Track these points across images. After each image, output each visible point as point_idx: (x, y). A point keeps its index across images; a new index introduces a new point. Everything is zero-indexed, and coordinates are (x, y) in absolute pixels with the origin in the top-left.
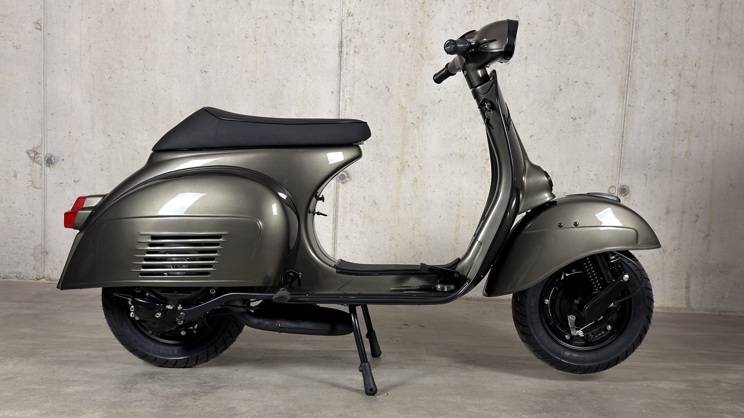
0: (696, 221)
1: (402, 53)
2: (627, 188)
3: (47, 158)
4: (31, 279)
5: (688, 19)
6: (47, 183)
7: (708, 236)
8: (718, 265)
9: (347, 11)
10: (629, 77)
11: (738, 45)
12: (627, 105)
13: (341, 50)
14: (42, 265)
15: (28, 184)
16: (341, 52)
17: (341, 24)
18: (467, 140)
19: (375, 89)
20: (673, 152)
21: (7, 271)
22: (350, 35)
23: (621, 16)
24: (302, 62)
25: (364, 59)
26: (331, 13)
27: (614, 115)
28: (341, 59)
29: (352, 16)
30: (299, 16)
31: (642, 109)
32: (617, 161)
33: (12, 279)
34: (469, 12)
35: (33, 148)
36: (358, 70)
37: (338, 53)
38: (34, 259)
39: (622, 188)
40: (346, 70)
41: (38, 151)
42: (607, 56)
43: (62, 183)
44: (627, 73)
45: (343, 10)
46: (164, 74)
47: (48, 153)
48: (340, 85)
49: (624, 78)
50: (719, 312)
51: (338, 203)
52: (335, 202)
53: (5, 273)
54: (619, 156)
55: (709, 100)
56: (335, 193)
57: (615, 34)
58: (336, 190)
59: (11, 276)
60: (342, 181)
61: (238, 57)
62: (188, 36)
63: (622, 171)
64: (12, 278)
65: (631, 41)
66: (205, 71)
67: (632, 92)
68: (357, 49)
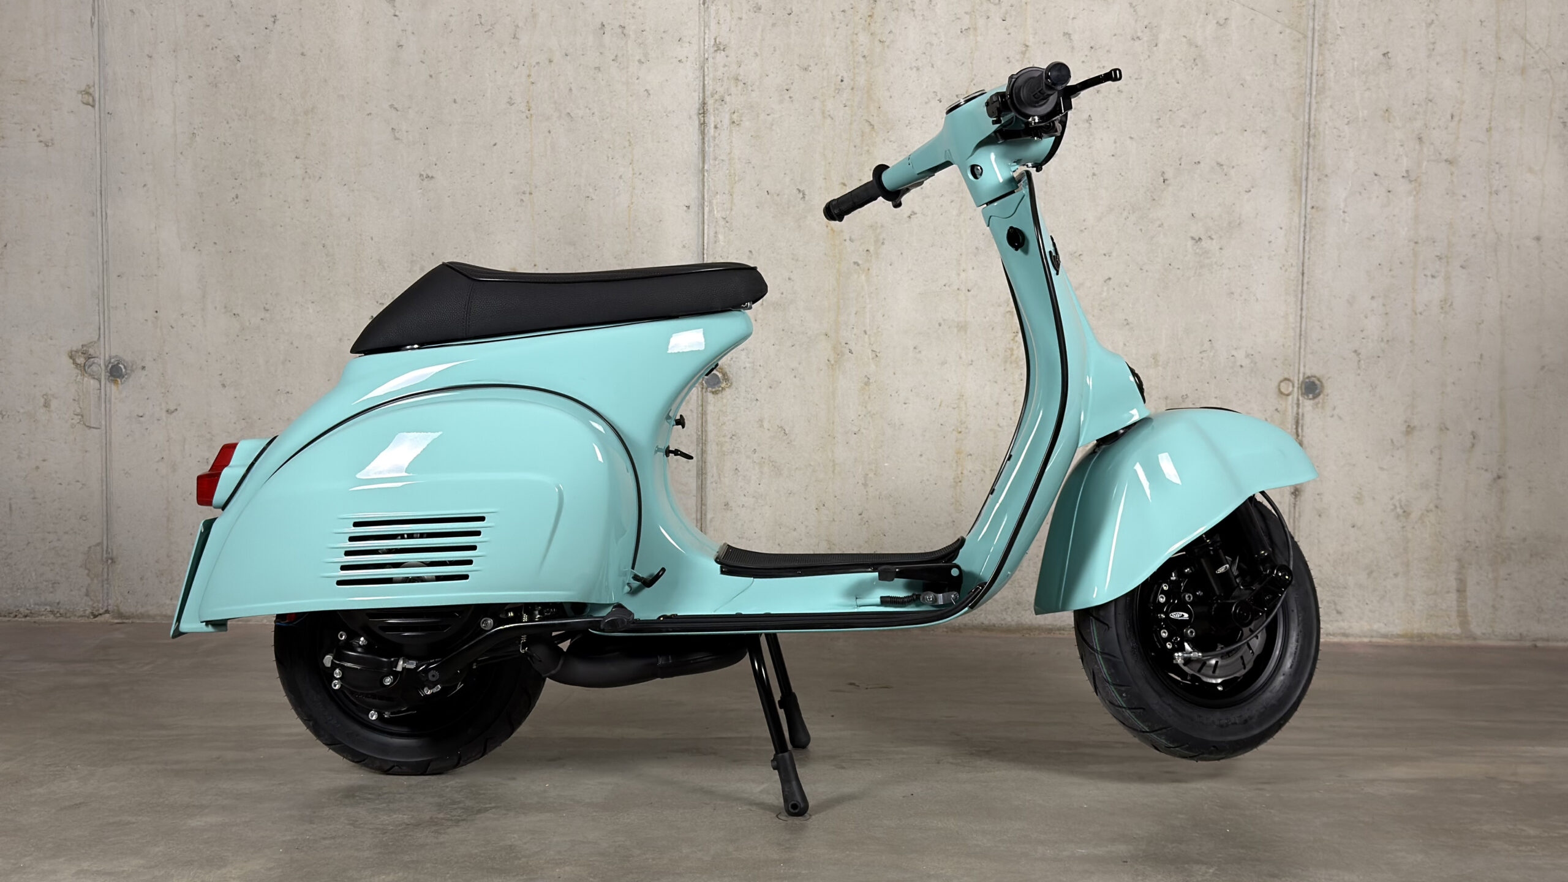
0: (1473, 445)
1: (830, 119)
2: (1317, 382)
3: (110, 366)
4: (82, 616)
5: (1429, 21)
6: (110, 417)
7: (1499, 477)
8: (1525, 540)
9: (713, 41)
10: (1311, 148)
11: (1543, 71)
12: (1309, 210)
13: (704, 121)
14: (103, 586)
15: (73, 421)
16: (703, 124)
17: (702, 68)
18: (970, 293)
19: (775, 197)
20: (1413, 300)
21: (32, 601)
22: (721, 90)
23: (1287, 22)
24: (625, 147)
25: (752, 136)
26: (682, 47)
27: (1281, 228)
28: (703, 139)
29: (724, 51)
30: (616, 56)
31: (1342, 214)
32: (1293, 326)
33: (43, 617)
34: (965, 30)
35: (82, 346)
36: (739, 159)
37: (697, 127)
38: (88, 575)
39: (1307, 382)
40: (715, 159)
41: (91, 351)
42: (1261, 107)
43: (141, 417)
44: (1306, 140)
45: (704, 39)
46: (345, 185)
47: (113, 354)
48: (704, 192)
49: (1300, 152)
50: (1534, 641)
51: (706, 436)
52: (700, 433)
53: (28, 605)
54: (1296, 315)
55: (1485, 187)
56: (700, 415)
57: (1275, 62)
58: (701, 408)
59: (40, 612)
60: (712, 388)
61: (495, 145)
62: (391, 106)
63: (1305, 345)
64: (43, 615)
65: (1311, 73)
66: (429, 177)
67: (1319, 180)
68: (735, 117)
